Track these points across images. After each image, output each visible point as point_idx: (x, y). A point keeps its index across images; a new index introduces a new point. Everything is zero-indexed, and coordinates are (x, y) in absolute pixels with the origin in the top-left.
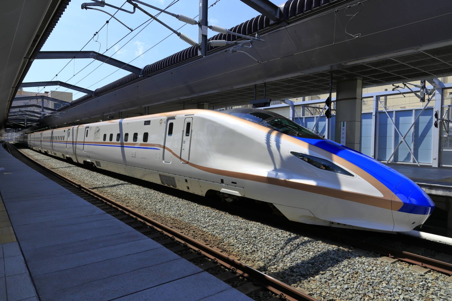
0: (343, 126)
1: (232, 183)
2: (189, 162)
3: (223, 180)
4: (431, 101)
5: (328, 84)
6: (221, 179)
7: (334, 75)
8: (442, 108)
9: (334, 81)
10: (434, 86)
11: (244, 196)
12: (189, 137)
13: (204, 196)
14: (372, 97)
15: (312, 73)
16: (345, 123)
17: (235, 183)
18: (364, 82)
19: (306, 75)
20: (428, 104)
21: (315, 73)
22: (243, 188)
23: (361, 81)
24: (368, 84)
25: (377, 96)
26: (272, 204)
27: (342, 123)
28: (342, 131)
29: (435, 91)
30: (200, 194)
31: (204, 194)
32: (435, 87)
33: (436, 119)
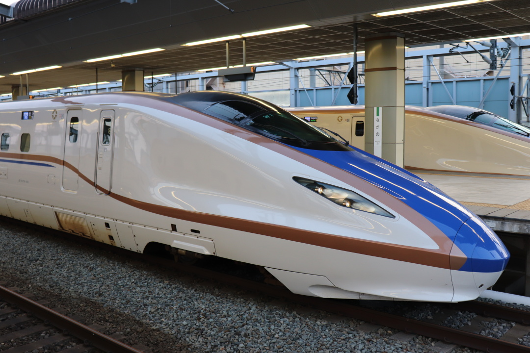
0: (378, 115)
1: (193, 231)
2: (111, 191)
3: (175, 225)
4: (504, 68)
5: (351, 42)
6: (172, 225)
7: (360, 29)
8: (520, 78)
9: (360, 37)
10: (508, 44)
11: (214, 253)
12: (108, 147)
13: (142, 252)
14: (421, 57)
15: (324, 26)
16: (380, 109)
17: (198, 232)
18: (406, 39)
19: (314, 28)
20: (500, 71)
21: (329, 26)
22: (212, 241)
23: (403, 39)
24: (413, 42)
25: (428, 56)
26: (263, 267)
27: (375, 109)
28: (376, 124)
29: (510, 51)
30: (134, 249)
31: (141, 249)
32: (510, 45)
33: (513, 96)
